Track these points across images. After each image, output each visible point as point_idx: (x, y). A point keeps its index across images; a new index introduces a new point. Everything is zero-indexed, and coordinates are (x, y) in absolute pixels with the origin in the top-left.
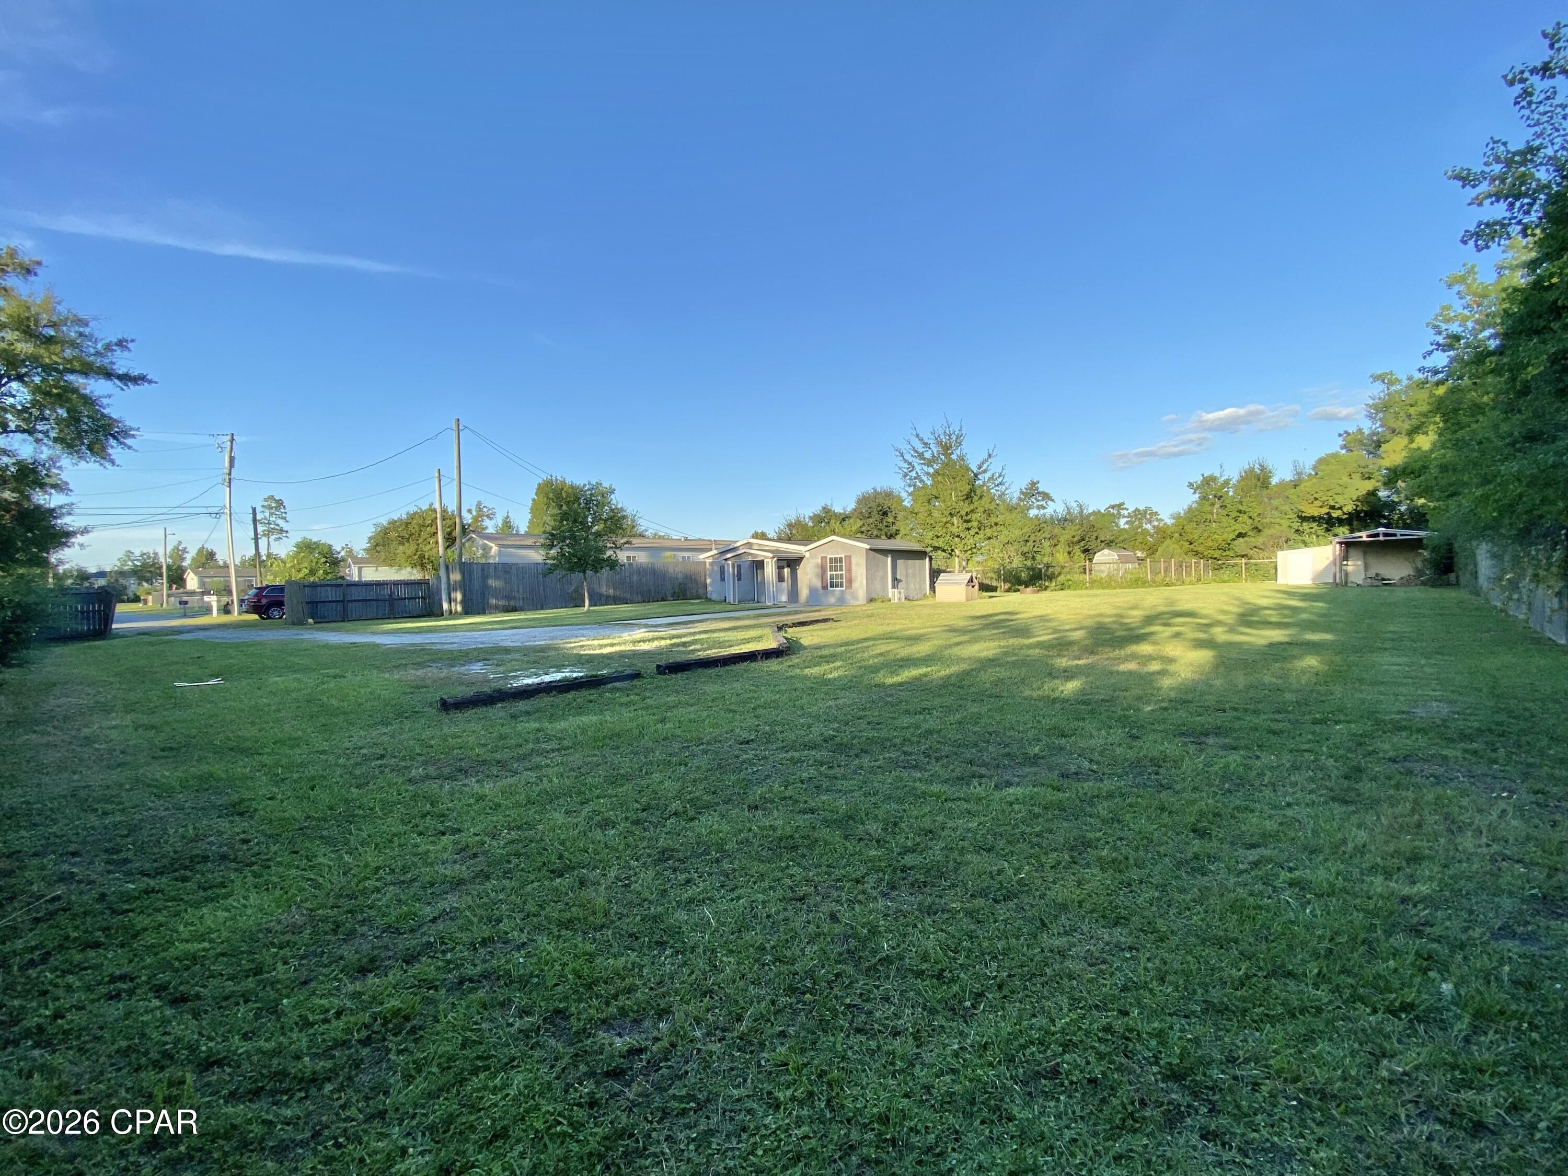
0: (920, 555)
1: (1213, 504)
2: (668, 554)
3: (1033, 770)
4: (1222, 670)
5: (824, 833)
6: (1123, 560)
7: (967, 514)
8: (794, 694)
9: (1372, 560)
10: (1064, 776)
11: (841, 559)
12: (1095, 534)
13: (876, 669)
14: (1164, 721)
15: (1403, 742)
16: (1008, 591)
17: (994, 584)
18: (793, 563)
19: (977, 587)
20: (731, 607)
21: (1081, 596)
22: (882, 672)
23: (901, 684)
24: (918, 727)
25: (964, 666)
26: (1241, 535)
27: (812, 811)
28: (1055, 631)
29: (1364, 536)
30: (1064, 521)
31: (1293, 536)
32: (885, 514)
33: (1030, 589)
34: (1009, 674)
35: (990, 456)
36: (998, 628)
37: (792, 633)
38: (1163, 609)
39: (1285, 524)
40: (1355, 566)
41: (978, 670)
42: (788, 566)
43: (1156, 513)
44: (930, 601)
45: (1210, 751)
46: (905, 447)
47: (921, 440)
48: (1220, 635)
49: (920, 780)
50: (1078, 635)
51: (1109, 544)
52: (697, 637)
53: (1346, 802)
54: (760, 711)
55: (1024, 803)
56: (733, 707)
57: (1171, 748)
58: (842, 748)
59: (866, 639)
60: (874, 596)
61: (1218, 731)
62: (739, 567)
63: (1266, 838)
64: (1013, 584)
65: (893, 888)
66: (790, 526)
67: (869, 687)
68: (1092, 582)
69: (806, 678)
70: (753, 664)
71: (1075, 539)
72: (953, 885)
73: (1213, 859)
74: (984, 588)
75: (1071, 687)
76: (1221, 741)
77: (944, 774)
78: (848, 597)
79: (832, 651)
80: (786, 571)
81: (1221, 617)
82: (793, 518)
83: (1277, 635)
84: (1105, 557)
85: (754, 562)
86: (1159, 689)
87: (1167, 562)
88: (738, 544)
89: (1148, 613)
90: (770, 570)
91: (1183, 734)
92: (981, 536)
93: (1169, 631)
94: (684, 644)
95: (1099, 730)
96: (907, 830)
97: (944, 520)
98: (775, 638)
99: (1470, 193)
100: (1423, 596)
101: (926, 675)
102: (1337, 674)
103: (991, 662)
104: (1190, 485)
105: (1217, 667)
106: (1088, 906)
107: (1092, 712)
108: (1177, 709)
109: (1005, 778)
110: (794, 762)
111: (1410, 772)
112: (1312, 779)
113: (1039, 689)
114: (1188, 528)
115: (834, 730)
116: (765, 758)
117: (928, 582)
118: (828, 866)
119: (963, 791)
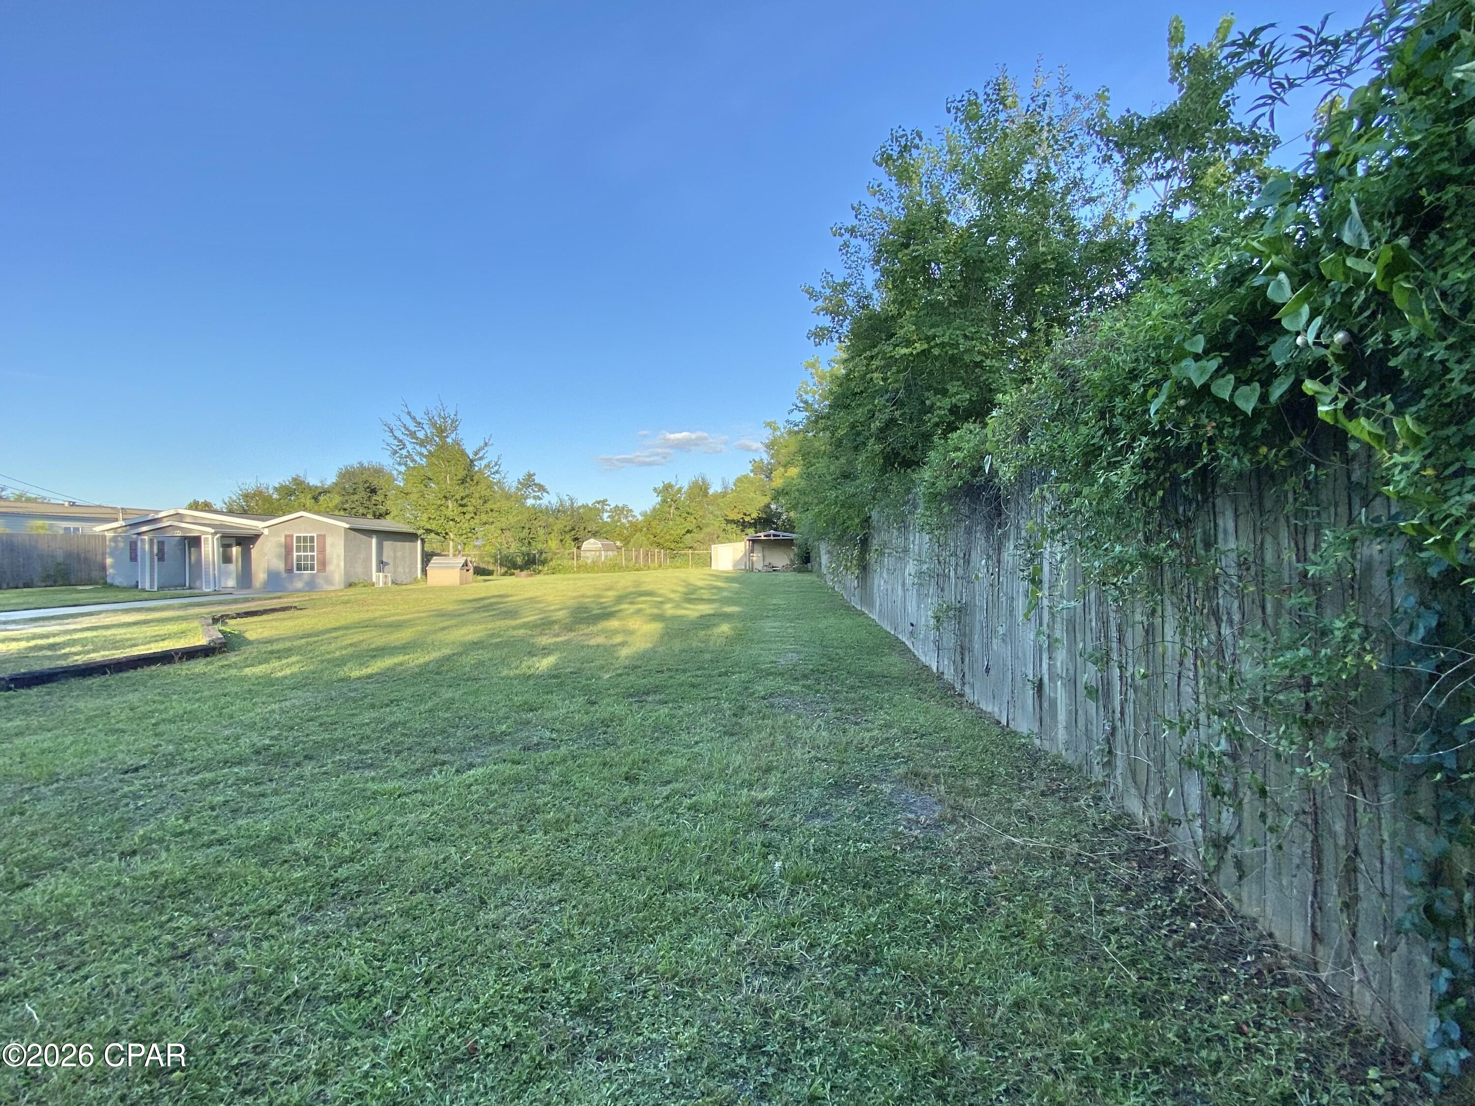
0: (411, 537)
1: (670, 506)
2: (40, 523)
3: (497, 748)
4: (666, 638)
5: (234, 865)
6: (607, 548)
7: (462, 498)
8: (223, 700)
9: (767, 553)
10: (526, 748)
11: (312, 538)
12: (583, 525)
13: (341, 662)
14: (617, 685)
15: (771, 683)
16: (504, 574)
17: (491, 567)
18: (246, 541)
19: (472, 571)
20: (145, 595)
21: (569, 579)
22: (349, 665)
23: (370, 677)
24: (384, 721)
25: (447, 651)
26: (688, 532)
27: (221, 842)
28: (542, 611)
29: (762, 535)
30: (558, 512)
31: (722, 535)
32: (374, 491)
33: (525, 572)
34: (490, 655)
35: (486, 444)
36: (485, 611)
37: (233, 626)
38: (631, 589)
39: (715, 525)
40: (757, 557)
41: (460, 654)
42: (238, 544)
43: (631, 511)
44: (421, 585)
45: (648, 707)
46: (395, 423)
47: (414, 418)
48: (669, 610)
49: (373, 779)
50: (561, 614)
51: (595, 534)
52: (76, 636)
53: (732, 735)
54: (162, 728)
55: (482, 783)
56: (120, 726)
57: (619, 709)
58: (279, 759)
59: (335, 629)
60: (354, 579)
61: (656, 690)
62: (161, 544)
63: (679, 773)
64: (509, 568)
65: (319, 908)
66: (247, 496)
67: (329, 684)
68: (579, 567)
69: (244, 679)
70: (165, 668)
71: (567, 529)
72: (392, 886)
73: (637, 800)
74: (480, 571)
75: (545, 663)
76: (658, 697)
77: (401, 768)
78: (320, 581)
79: (288, 644)
80: (235, 551)
81: (672, 596)
82: (251, 486)
83: (705, 609)
84: (591, 545)
85: (185, 538)
86: (618, 658)
87: (638, 551)
88: (161, 515)
89: (619, 593)
90: (210, 548)
91: (631, 696)
92: (477, 521)
93: (633, 608)
94: (52, 647)
95: (564, 700)
96: (347, 838)
97: (439, 502)
98: (206, 633)
99: (813, 305)
100: (792, 579)
101: (401, 664)
102: (738, 637)
103: (476, 645)
104: (655, 489)
105: (662, 636)
106: (527, 871)
107: (561, 684)
108: (628, 675)
109: (469, 760)
110: (203, 785)
111: (772, 706)
112: (714, 720)
113: (517, 668)
114: (654, 524)
115: (272, 738)
116: (161, 786)
117: (419, 566)
118: (231, 905)
119: (423, 781)
